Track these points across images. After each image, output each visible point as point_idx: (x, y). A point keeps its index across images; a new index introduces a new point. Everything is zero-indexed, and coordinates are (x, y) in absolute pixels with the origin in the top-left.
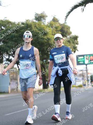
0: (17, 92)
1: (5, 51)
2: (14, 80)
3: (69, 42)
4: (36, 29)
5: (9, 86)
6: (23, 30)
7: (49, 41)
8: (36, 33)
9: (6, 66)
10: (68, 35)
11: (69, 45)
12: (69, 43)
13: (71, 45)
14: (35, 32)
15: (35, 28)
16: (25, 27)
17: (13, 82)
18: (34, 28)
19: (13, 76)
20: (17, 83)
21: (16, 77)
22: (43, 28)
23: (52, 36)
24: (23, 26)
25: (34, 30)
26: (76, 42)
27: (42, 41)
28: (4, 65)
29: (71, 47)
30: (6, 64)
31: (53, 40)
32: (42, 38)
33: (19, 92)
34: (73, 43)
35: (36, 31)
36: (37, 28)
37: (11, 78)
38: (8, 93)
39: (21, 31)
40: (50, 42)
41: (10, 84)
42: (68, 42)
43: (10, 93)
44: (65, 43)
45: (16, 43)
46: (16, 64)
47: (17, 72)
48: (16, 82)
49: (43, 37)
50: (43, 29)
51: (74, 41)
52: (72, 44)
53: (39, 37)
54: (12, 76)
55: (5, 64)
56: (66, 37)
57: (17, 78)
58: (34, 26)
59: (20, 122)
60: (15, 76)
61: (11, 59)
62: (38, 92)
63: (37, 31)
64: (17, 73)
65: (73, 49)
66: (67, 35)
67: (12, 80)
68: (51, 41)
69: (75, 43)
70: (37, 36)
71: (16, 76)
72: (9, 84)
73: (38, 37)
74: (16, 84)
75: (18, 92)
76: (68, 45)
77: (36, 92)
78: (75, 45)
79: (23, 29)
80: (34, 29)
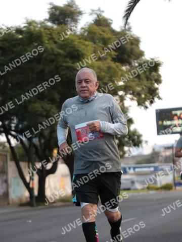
0: (6, 203)
4: (54, 46)
6: (21, 46)
8: (54, 54)
10: (134, 59)
11: (137, 85)
12: (137, 80)
13: (141, 85)
14: (51, 51)
15: (51, 41)
16: (25, 39)
18: (47, 42)
20: (6, 181)
21: (4, 166)
22: (70, 41)
24: (21, 36)
25: (49, 48)
26: (153, 76)
27: (68, 75)
29: (143, 89)
32: (68, 68)
33: (11, 203)
34: (147, 80)
35: (52, 49)
36: (55, 43)
39: (15, 50)
46: (4, 134)
47: (5, 153)
48: (5, 178)
49: (72, 65)
50: (71, 44)
51: (150, 74)
52: (145, 82)
53: (60, 64)
56: (130, 64)
57: (6, 170)
58: (47, 38)
62: (61, 203)
63: (57, 50)
64: (6, 156)
65: (148, 95)
66: (132, 60)
69: (151, 80)
70: (55, 63)
71: (4, 163)
74: (4, 185)
75: (9, 204)
76: (133, 84)
78: (152, 84)
79: (19, 44)
80: (47, 45)
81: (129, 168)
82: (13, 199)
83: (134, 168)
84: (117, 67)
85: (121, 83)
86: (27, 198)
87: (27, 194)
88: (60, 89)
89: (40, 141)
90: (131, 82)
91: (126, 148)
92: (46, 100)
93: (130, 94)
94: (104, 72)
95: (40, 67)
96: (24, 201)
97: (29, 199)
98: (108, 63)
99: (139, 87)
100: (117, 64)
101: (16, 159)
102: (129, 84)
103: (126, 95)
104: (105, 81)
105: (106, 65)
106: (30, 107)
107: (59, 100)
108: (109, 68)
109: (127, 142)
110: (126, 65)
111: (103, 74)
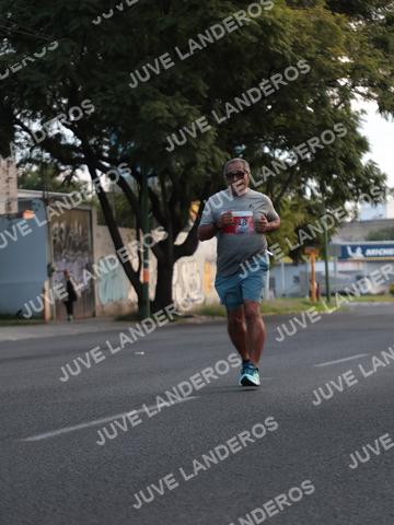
0: (88, 314)
1: (26, 93)
2: (71, 253)
3: (382, 44)
5: (46, 285)
7: (267, 41)
9: (29, 172)
10: (378, 6)
11: (381, 64)
12: (379, 52)
13: (390, 64)
17: (68, 261)
19: (68, 229)
20: (89, 266)
21: (84, 234)
23: (289, 10)
28: (18, 166)
30: (28, 165)
31: (288, 34)
33: (98, 313)
37: (55, 241)
38: (39, 318)
40: (277, 44)
41: (50, 271)
42: (377, 47)
43: (52, 318)
44: (361, 54)
45: (85, 49)
46: (86, 167)
47: (88, 208)
48: (86, 260)
53: (211, 14)
54: (61, 231)
55: (23, 162)
56: (367, 15)
57: (88, 243)
59: (106, 481)
60: (77, 229)
61: (59, 136)
64: (90, 213)
66: (373, 9)
67: (64, 252)
68: (281, 42)
70: (199, 13)
71: (85, 228)
72: (46, 273)
73: (206, 13)
75: (94, 315)
76: (372, 62)
77: (188, 316)
81: (354, 249)
82: (102, 306)
83: (364, 248)
84: (338, 22)
85: (345, 60)
86: (132, 304)
87: (133, 296)
88: (210, 69)
89: (162, 183)
90: (366, 58)
91: (349, 205)
92: (178, 93)
93: (364, 85)
94: (308, 34)
95: (169, 20)
96: (126, 310)
97: (136, 307)
98: (318, 14)
99: (384, 69)
100: (338, 15)
101: (111, 221)
102: (362, 63)
103: (353, 86)
104: (309, 55)
105: (314, 18)
106: (143, 108)
107: (206, 96)
108: (320, 24)
109: (351, 190)
110: (358, 20)
111: (306, 37)
